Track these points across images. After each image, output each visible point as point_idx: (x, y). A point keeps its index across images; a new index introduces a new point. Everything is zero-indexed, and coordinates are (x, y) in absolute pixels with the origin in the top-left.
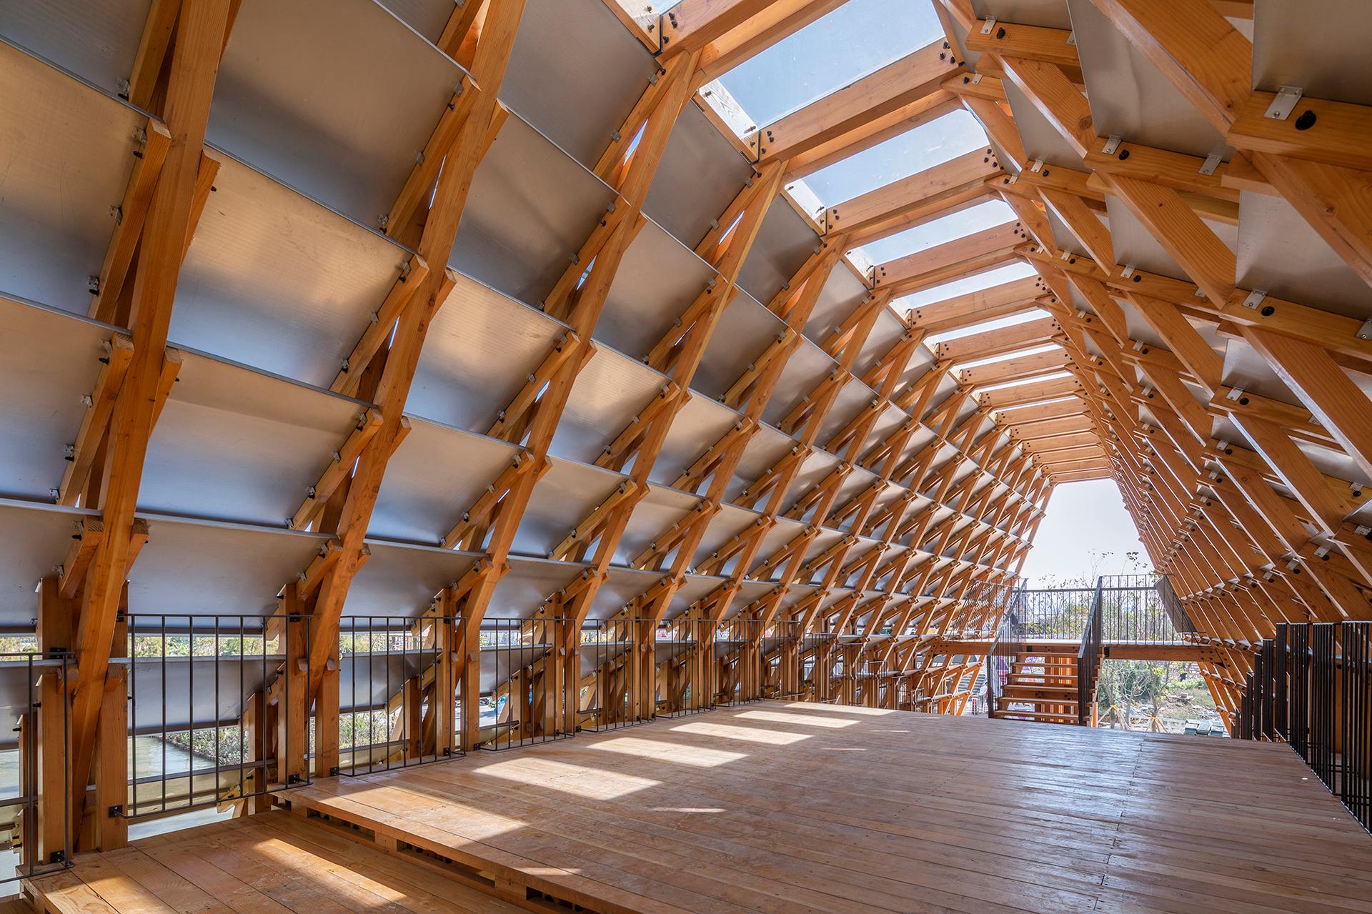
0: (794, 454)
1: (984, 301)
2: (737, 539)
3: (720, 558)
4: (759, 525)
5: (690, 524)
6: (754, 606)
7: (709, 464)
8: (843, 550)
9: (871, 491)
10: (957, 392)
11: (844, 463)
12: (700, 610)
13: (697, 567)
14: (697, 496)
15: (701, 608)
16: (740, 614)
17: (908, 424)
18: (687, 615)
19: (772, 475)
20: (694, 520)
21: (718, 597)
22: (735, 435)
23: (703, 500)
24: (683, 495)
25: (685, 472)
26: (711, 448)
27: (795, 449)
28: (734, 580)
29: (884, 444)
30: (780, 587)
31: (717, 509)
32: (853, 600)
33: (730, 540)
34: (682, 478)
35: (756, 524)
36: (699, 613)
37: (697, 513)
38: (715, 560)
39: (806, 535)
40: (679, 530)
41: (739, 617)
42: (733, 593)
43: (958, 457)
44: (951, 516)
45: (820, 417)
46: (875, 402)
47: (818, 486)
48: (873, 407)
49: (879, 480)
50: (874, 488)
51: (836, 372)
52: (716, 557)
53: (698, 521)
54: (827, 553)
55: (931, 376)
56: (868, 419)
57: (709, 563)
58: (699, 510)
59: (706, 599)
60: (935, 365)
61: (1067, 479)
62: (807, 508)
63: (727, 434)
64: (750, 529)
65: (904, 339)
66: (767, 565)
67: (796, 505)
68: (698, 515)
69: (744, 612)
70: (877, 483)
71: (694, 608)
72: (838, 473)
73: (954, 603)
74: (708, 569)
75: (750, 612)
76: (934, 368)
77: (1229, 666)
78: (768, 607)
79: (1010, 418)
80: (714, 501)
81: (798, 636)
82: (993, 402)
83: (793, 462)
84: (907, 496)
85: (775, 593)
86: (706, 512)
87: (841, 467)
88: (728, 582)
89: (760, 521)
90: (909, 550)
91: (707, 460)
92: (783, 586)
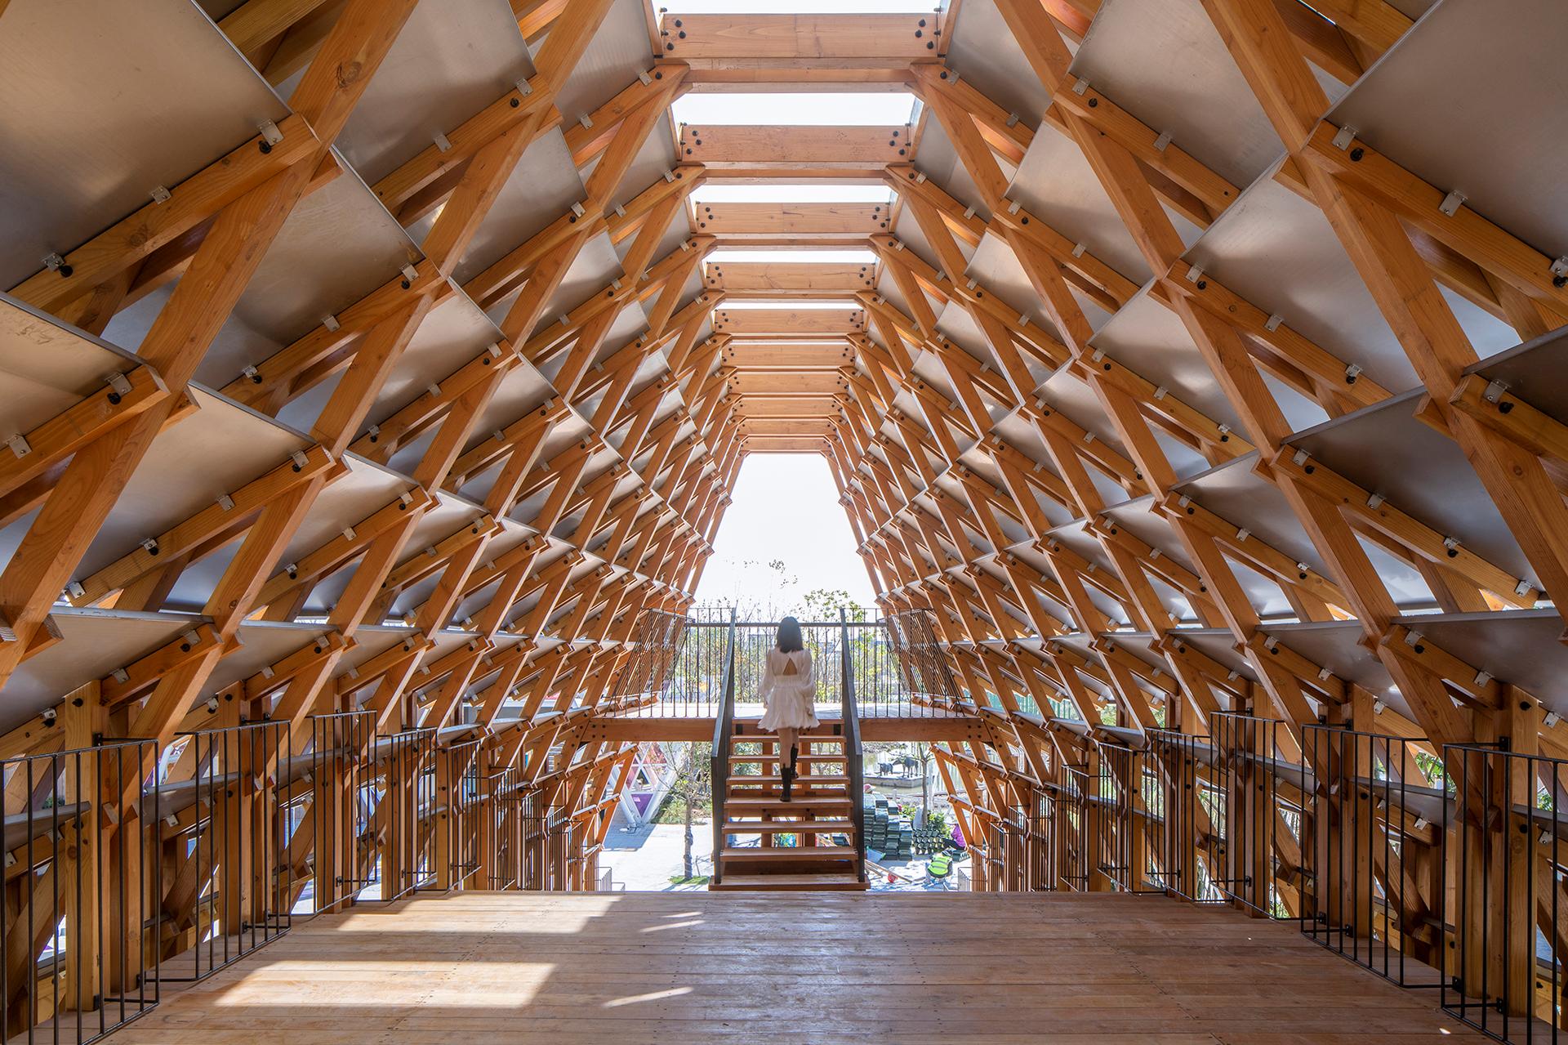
0: (406, 285)
1: (817, 39)
2: (226, 503)
3: (163, 558)
4: (297, 469)
5: (77, 440)
6: (255, 684)
7: (150, 247)
8: (473, 544)
9: (535, 420)
10: (685, 247)
11: (503, 340)
12: (97, 709)
13: (89, 579)
14: (107, 346)
15: (103, 703)
16: (213, 703)
17: (617, 285)
18: (50, 723)
19: (339, 334)
20: (89, 432)
21: (162, 671)
22: (253, 165)
23: (129, 367)
24: (53, 331)
25: (53, 261)
26: (160, 194)
27: (409, 272)
28: (216, 623)
29: (564, 320)
30: (334, 635)
31: (180, 402)
32: (471, 655)
33: (203, 507)
34: (42, 280)
35: (289, 467)
36: (93, 717)
37: (105, 406)
38: (147, 562)
39: (403, 507)
40: (28, 462)
41: (211, 711)
42: (212, 657)
43: (666, 379)
44: (635, 491)
45: (479, 199)
46: (578, 209)
47: (434, 389)
48: (573, 220)
49: (554, 397)
50: (543, 413)
51: (525, 88)
52: (154, 551)
53: (108, 433)
54: (432, 551)
55: (661, 192)
56: (559, 246)
57: (128, 569)
58: (115, 399)
59: (121, 676)
60: (672, 171)
61: (764, 449)
62: (402, 442)
63: (223, 158)
64: (268, 479)
65: (646, 78)
66: (293, 576)
67: (374, 431)
68: (105, 416)
69: (229, 697)
70: (550, 405)
71: (79, 702)
72: (487, 362)
73: (617, 649)
74: (127, 587)
75: (246, 699)
76: (670, 177)
77: (1000, 746)
78: (298, 684)
79: (737, 323)
80: (171, 373)
81: (356, 744)
82: (726, 284)
83: (401, 307)
84: (588, 440)
85: (318, 650)
86: (140, 407)
87: (495, 351)
88: (198, 625)
89: (301, 460)
90: (572, 550)
91: (145, 234)
92: (341, 632)
